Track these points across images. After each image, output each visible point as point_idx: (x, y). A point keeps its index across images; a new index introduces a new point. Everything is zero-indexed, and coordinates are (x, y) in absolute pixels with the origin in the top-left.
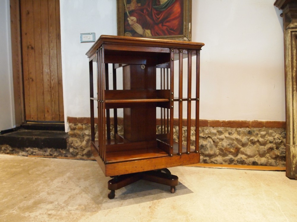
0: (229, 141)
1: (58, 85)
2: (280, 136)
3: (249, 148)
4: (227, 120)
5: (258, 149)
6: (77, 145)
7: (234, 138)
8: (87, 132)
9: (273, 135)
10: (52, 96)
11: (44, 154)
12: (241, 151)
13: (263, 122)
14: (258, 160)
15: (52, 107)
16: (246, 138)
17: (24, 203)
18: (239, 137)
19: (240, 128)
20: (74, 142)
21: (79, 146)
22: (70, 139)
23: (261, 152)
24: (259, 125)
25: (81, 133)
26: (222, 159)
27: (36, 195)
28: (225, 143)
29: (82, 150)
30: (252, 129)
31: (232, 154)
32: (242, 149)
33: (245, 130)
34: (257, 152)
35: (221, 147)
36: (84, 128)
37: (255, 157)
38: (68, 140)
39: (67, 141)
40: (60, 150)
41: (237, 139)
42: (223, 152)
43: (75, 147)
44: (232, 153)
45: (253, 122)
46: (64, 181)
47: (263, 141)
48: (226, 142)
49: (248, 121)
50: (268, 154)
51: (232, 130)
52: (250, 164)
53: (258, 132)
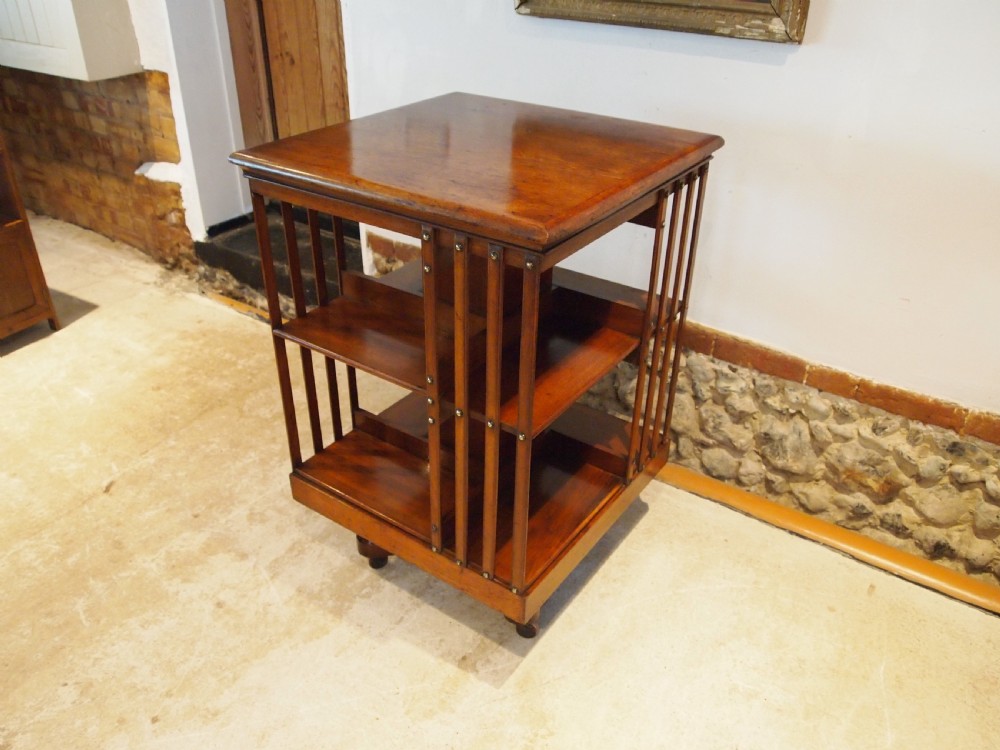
0: (870, 451)
3: (936, 495)
4: (877, 379)
5: (972, 508)
7: (891, 449)
12: (906, 495)
14: (961, 541)
16: (938, 461)
17: (184, 539)
18: (906, 449)
19: (921, 424)
23: (983, 521)
26: (828, 495)
27: (222, 512)
28: (851, 455)
30: (969, 440)
31: (867, 494)
32: (911, 490)
33: (940, 436)
34: (965, 515)
35: (832, 460)
37: (956, 527)
41: (898, 455)
42: (840, 478)
44: (869, 490)
45: (978, 419)
47: (997, 492)
48: (857, 449)
49: (960, 410)
51: (888, 419)
52: (925, 545)
53: (990, 457)
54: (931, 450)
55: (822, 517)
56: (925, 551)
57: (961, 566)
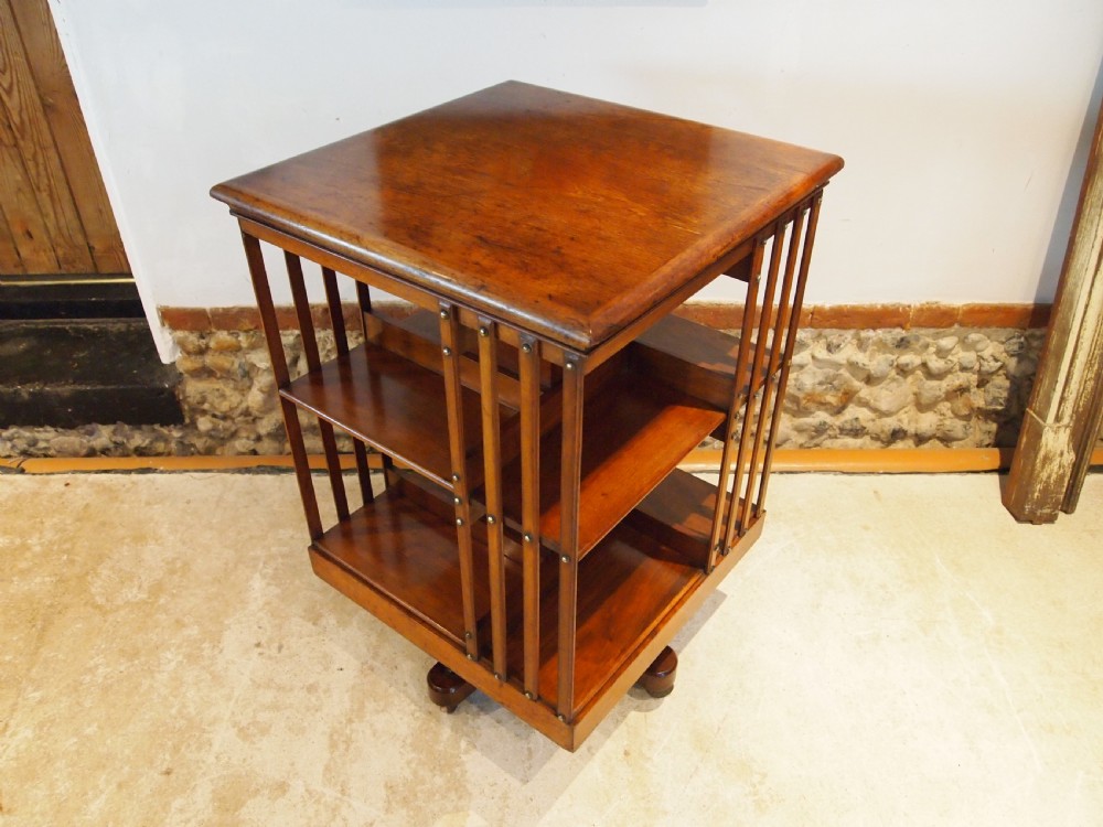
0: (826, 370)
1: (46, 115)
2: (1002, 348)
3: (887, 389)
4: (830, 303)
5: (915, 389)
6: (224, 406)
7: (844, 362)
8: (261, 361)
9: (979, 346)
10: (30, 164)
11: (89, 441)
12: (860, 398)
13: (958, 309)
14: (909, 422)
15: (44, 215)
16: (886, 359)
17: (181, 811)
18: (861, 358)
19: (871, 331)
20: (210, 398)
21: (236, 407)
22: (193, 389)
23: (926, 397)
24: (940, 318)
25: (233, 363)
26: (788, 424)
27: (199, 749)
28: (810, 380)
29: (250, 418)
30: (915, 331)
31: (826, 410)
32: (865, 392)
33: (889, 336)
34: (911, 397)
35: (793, 391)
36: (244, 345)
37: (903, 411)
38: (184, 392)
39: (181, 398)
40: (157, 427)
41: (853, 366)
42: (799, 405)
43: (217, 413)
44: (827, 406)
45: (921, 310)
46: (263, 642)
47: (939, 369)
48: (814, 373)
49: (904, 308)
50: (948, 404)
51: (840, 336)
52: (882, 436)
53: (930, 340)
54: (879, 351)
55: (787, 446)
56: (883, 442)
57: (910, 443)
